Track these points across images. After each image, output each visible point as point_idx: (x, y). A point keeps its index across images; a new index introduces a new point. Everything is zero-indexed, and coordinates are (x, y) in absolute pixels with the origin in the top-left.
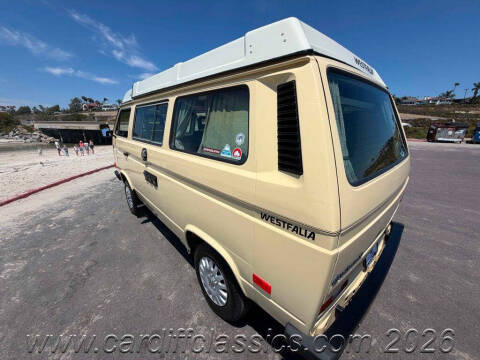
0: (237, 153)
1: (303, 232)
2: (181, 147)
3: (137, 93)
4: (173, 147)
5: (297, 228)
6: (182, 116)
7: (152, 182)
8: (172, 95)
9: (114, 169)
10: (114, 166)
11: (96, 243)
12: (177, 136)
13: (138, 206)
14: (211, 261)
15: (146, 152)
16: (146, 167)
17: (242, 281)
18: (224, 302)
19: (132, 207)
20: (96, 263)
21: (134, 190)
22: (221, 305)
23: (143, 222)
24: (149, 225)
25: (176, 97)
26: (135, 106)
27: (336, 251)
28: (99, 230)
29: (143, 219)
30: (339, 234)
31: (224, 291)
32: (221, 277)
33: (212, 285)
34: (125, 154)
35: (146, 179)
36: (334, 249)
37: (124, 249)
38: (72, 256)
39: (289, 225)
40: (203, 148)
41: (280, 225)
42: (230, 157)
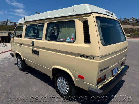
0: (72, 40)
1: (91, 58)
2: (49, 39)
3: (27, 20)
4: (46, 40)
5: (90, 57)
6: (50, 29)
7: (36, 54)
8: (46, 22)
9: (11, 52)
10: (11, 50)
11: (9, 81)
12: (48, 36)
13: (25, 66)
14: (62, 78)
15: (34, 42)
16: (33, 48)
17: (74, 79)
18: (68, 92)
19: (20, 67)
20: (13, 87)
21: (24, 59)
22: (66, 94)
23: (26, 74)
24: (29, 74)
25: (48, 23)
26: (26, 25)
27: (100, 61)
28: (8, 77)
29: (26, 72)
30: (100, 57)
31: (68, 87)
32: (66, 82)
33: (62, 87)
34: (20, 44)
35: (33, 53)
36: (99, 61)
37: (22, 82)
38: (1, 85)
39: (88, 57)
40: (60, 39)
41: (85, 57)
42: (70, 41)
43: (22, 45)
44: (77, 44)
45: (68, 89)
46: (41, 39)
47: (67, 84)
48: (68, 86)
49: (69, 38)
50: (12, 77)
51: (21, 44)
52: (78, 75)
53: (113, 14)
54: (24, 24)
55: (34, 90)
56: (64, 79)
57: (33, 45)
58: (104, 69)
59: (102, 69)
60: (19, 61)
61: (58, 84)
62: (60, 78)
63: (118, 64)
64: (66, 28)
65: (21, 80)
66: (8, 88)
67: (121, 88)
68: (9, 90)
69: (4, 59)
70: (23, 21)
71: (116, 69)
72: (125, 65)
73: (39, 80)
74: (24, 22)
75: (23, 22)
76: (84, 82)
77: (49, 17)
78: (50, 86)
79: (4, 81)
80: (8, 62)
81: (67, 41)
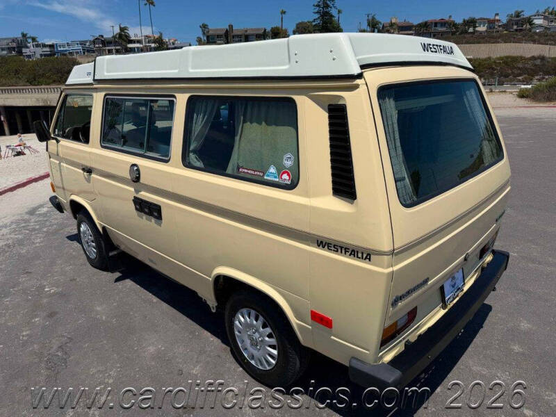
0: (285, 176)
1: (360, 255)
2: (199, 164)
3: (106, 74)
4: (187, 164)
5: (353, 252)
6: (199, 122)
7: (150, 214)
8: (183, 90)
11: (56, 313)
12: (192, 148)
13: (111, 254)
14: (253, 312)
15: (138, 170)
16: (137, 191)
17: (297, 324)
18: (273, 362)
19: (93, 256)
20: (71, 339)
21: (104, 228)
22: (268, 368)
23: (117, 280)
24: (129, 283)
25: (189, 95)
26: (103, 93)
27: (390, 270)
28: (51, 296)
29: (118, 274)
30: (393, 253)
31: (273, 347)
32: (268, 330)
33: (254, 344)
34: (83, 169)
35: (136, 209)
36: (388, 267)
37: (104, 318)
38: (27, 332)
39: (346, 250)
40: (238, 168)
41: (337, 251)
42: (277, 180)
43: (93, 175)
45: (275, 352)
46: (167, 161)
47: (270, 336)
48: (273, 341)
49: (272, 170)
50: (61, 295)
51: (89, 171)
52: (312, 311)
53: (455, 47)
54: (96, 90)
55: (152, 349)
56: (261, 318)
57: (137, 179)
58: (409, 293)
59: (400, 294)
60: (84, 233)
61: (236, 333)
62: (245, 311)
63: (465, 259)
64: (260, 123)
65: (98, 309)
66: (55, 344)
67: (475, 340)
68: (59, 354)
69: (27, 217)
70: (89, 74)
72: (494, 252)
73: (165, 306)
74: (94, 80)
75: (89, 80)
76: (332, 337)
77: (192, 73)
78: (209, 334)
79: (36, 316)
80: (45, 230)
81: (265, 177)
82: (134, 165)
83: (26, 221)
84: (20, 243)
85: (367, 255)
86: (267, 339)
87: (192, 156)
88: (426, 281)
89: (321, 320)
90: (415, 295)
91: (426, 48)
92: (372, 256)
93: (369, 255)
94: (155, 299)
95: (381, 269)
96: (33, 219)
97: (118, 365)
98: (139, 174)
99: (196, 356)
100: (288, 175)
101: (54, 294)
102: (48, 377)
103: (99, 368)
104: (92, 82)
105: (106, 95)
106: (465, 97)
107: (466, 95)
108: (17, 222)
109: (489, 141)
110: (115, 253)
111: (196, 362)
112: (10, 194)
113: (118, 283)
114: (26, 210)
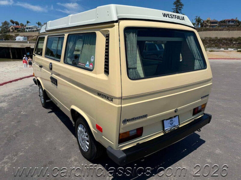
0: (91, 66)
3: (49, 28)
4: (66, 62)
5: (108, 98)
6: (71, 45)
7: (54, 83)
8: (66, 32)
10: (33, 76)
11: (20, 121)
12: (68, 55)
13: (47, 101)
14: (83, 126)
15: (52, 65)
16: (52, 74)
17: (94, 131)
18: (88, 148)
19: (43, 102)
20: (21, 131)
21: (45, 90)
22: (86, 151)
23: (49, 112)
24: (53, 114)
25: (68, 34)
26: (47, 36)
27: (120, 106)
28: (22, 115)
29: (50, 110)
30: (121, 98)
31: (88, 141)
32: (87, 134)
33: (83, 140)
35: (51, 81)
36: (118, 104)
37: (37, 125)
38: (7, 127)
39: (106, 97)
41: (103, 97)
42: (88, 67)
43: (42, 69)
44: (96, 73)
45: (88, 143)
46: (59, 61)
47: (87, 136)
48: (88, 139)
49: (88, 63)
50: (26, 115)
51: (41, 67)
52: (97, 125)
53: (186, 17)
54: (46, 34)
55: (48, 139)
56: (85, 128)
57: (51, 69)
58: (133, 119)
59: (127, 119)
60: (41, 92)
61: (78, 135)
62: (80, 125)
63: (175, 111)
65: (37, 122)
66: (15, 131)
68: (14, 136)
69: (28, 87)
70: (45, 29)
71: (173, 119)
72: (204, 114)
73: (62, 123)
74: (46, 31)
75: (44, 31)
76: (103, 137)
77: (70, 25)
78: (74, 136)
79: (13, 121)
80: (33, 92)
81: (86, 66)
82: (51, 63)
83: (27, 88)
84: (21, 96)
85: (110, 98)
86: (86, 137)
87: (68, 59)
88: (146, 116)
89: (99, 128)
90: (137, 121)
91: (165, 15)
92: (113, 100)
93: (112, 99)
94: (59, 121)
95: (115, 105)
96: (31, 88)
97: (33, 143)
98: (52, 67)
99: (64, 144)
100: (92, 65)
101: (24, 115)
102: (6, 143)
103: (25, 143)
104: (45, 31)
105: (48, 36)
106: (187, 39)
107: (187, 38)
108: (24, 89)
109: (199, 60)
110: (49, 101)
111: (63, 146)
112: (27, 78)
113: (49, 114)
114: (30, 85)
